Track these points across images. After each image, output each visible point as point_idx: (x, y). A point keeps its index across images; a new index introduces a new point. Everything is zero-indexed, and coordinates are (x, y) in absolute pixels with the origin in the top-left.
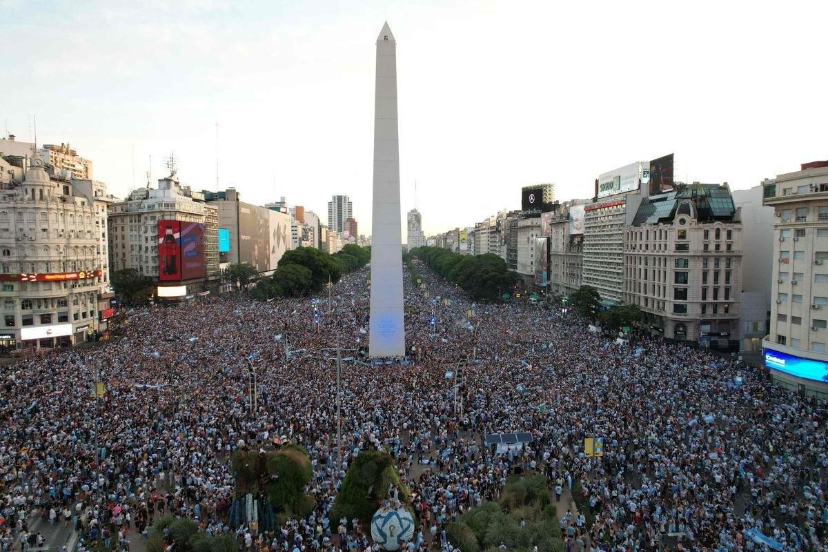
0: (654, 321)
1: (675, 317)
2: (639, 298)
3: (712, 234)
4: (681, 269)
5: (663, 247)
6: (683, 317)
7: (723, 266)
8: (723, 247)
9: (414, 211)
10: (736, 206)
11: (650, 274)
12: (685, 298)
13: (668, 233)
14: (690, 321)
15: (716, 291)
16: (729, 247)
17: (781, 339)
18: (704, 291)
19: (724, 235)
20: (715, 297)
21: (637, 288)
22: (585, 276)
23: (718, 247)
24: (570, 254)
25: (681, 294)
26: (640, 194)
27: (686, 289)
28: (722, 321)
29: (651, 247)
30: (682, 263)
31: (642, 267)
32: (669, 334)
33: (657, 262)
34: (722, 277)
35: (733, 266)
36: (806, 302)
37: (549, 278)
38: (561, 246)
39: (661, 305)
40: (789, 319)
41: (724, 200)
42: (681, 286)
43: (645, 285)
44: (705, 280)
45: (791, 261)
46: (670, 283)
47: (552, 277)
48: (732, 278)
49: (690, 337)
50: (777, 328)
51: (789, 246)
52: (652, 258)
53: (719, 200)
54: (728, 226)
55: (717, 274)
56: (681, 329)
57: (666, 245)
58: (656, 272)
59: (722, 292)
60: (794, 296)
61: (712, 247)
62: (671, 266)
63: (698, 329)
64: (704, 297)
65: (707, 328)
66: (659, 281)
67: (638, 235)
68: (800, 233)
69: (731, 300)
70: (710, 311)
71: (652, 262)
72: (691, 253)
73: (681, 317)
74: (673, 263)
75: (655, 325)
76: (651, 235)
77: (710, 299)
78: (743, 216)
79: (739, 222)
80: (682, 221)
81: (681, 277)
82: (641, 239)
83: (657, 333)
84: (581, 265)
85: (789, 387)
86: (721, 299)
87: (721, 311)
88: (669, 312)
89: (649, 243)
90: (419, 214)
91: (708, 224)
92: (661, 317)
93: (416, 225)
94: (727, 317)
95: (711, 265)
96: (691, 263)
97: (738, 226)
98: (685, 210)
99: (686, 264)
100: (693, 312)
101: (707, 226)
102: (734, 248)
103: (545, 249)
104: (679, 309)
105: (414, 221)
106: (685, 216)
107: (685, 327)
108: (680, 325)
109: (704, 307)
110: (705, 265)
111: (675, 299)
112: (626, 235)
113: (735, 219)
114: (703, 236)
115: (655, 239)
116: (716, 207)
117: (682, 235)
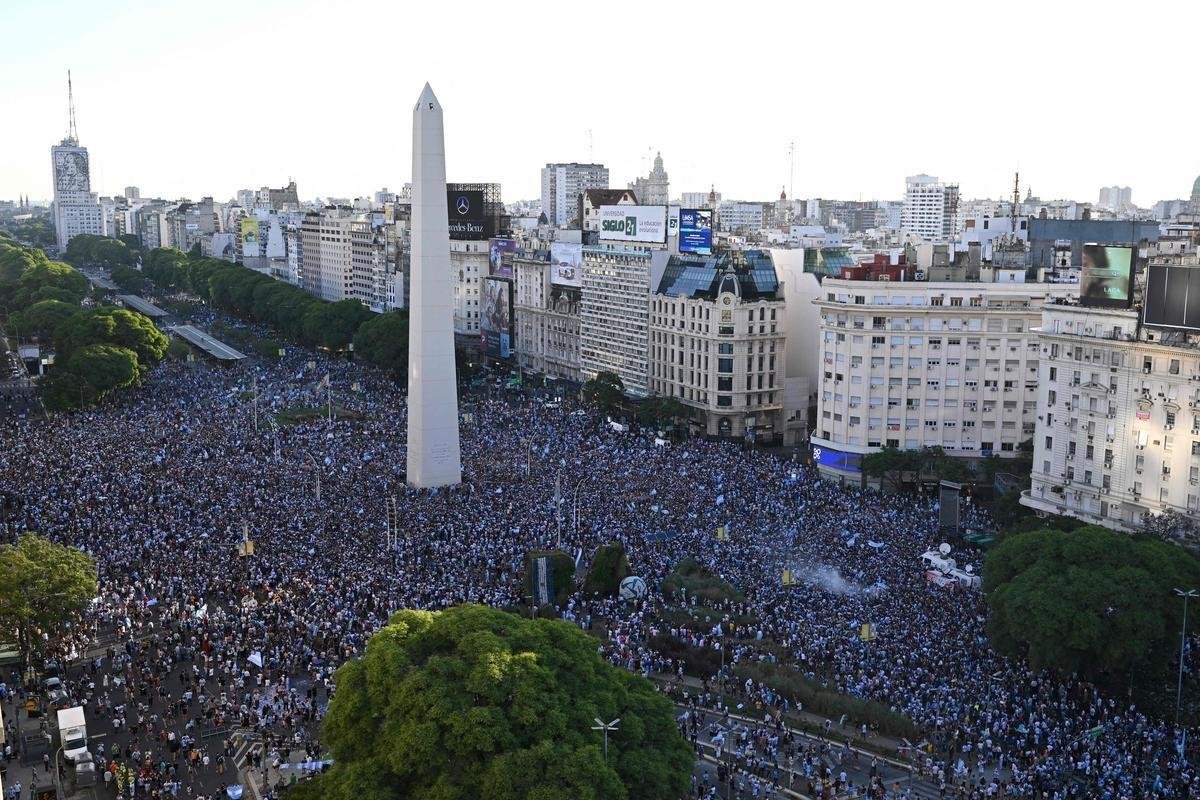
0: (694, 415)
1: (720, 410)
2: (672, 386)
3: (757, 314)
4: (726, 356)
5: (703, 328)
6: (728, 410)
7: (767, 349)
8: (768, 329)
9: (68, 143)
10: (780, 280)
11: (687, 358)
12: (730, 389)
13: (710, 313)
14: (736, 415)
15: (760, 378)
16: (773, 328)
17: (826, 435)
18: (749, 379)
19: (768, 314)
20: (760, 387)
21: (669, 374)
22: (584, 349)
23: (762, 329)
24: (553, 313)
25: (725, 384)
26: (667, 249)
27: (731, 379)
28: (767, 413)
29: (688, 326)
30: (726, 348)
31: (677, 348)
32: (712, 430)
33: (696, 345)
34: (767, 363)
35: (777, 350)
36: (845, 400)
37: (512, 345)
38: (536, 299)
39: (702, 397)
40: (832, 416)
41: (767, 272)
42: (726, 375)
43: (681, 371)
44: (750, 366)
45: (834, 361)
46: (713, 372)
47: (518, 343)
48: (776, 363)
49: (735, 433)
50: (823, 424)
51: (832, 347)
52: (689, 338)
53: (763, 272)
54: (773, 305)
55: (761, 359)
56: (726, 424)
57: (707, 326)
58: (696, 357)
59: (766, 380)
60: (836, 395)
61: (756, 330)
62: (714, 351)
63: (743, 422)
64: (749, 388)
65: (750, 422)
66: (699, 367)
67: (670, 307)
68: (841, 337)
69: (775, 387)
70: (755, 401)
71: (689, 344)
72: (736, 338)
73: (726, 411)
74: (717, 349)
75: (694, 420)
76: (688, 311)
77: (755, 389)
78: (787, 292)
79: (782, 299)
80: (726, 301)
81: (725, 365)
82: (674, 312)
83: (697, 428)
84: (578, 333)
85: (833, 479)
86: (766, 388)
87: (766, 400)
88: (712, 405)
89: (685, 320)
90: (84, 150)
91: (753, 304)
92: (703, 411)
93: (80, 178)
94: (772, 407)
95: (756, 350)
96: (736, 349)
97: (781, 303)
98: (729, 287)
99: (730, 350)
100: (739, 404)
101: (752, 306)
102: (778, 329)
103: (505, 298)
104: (724, 401)
105: (72, 168)
106: (729, 295)
107: (729, 422)
108: (724, 418)
109: (749, 397)
110: (750, 350)
111: (719, 389)
112: (651, 304)
113: (778, 295)
114: (747, 318)
115: (694, 316)
116: (759, 280)
117: (726, 316)
